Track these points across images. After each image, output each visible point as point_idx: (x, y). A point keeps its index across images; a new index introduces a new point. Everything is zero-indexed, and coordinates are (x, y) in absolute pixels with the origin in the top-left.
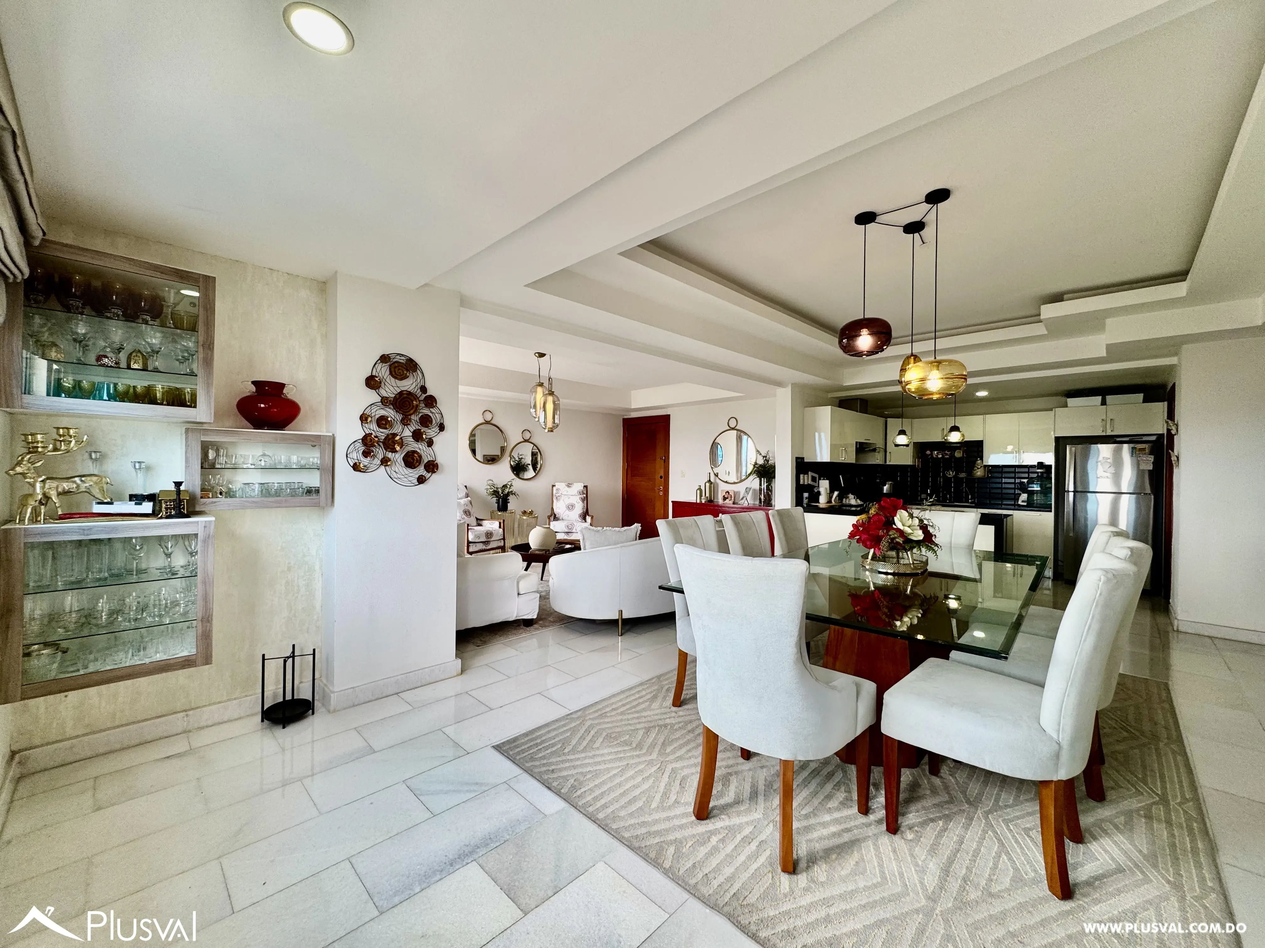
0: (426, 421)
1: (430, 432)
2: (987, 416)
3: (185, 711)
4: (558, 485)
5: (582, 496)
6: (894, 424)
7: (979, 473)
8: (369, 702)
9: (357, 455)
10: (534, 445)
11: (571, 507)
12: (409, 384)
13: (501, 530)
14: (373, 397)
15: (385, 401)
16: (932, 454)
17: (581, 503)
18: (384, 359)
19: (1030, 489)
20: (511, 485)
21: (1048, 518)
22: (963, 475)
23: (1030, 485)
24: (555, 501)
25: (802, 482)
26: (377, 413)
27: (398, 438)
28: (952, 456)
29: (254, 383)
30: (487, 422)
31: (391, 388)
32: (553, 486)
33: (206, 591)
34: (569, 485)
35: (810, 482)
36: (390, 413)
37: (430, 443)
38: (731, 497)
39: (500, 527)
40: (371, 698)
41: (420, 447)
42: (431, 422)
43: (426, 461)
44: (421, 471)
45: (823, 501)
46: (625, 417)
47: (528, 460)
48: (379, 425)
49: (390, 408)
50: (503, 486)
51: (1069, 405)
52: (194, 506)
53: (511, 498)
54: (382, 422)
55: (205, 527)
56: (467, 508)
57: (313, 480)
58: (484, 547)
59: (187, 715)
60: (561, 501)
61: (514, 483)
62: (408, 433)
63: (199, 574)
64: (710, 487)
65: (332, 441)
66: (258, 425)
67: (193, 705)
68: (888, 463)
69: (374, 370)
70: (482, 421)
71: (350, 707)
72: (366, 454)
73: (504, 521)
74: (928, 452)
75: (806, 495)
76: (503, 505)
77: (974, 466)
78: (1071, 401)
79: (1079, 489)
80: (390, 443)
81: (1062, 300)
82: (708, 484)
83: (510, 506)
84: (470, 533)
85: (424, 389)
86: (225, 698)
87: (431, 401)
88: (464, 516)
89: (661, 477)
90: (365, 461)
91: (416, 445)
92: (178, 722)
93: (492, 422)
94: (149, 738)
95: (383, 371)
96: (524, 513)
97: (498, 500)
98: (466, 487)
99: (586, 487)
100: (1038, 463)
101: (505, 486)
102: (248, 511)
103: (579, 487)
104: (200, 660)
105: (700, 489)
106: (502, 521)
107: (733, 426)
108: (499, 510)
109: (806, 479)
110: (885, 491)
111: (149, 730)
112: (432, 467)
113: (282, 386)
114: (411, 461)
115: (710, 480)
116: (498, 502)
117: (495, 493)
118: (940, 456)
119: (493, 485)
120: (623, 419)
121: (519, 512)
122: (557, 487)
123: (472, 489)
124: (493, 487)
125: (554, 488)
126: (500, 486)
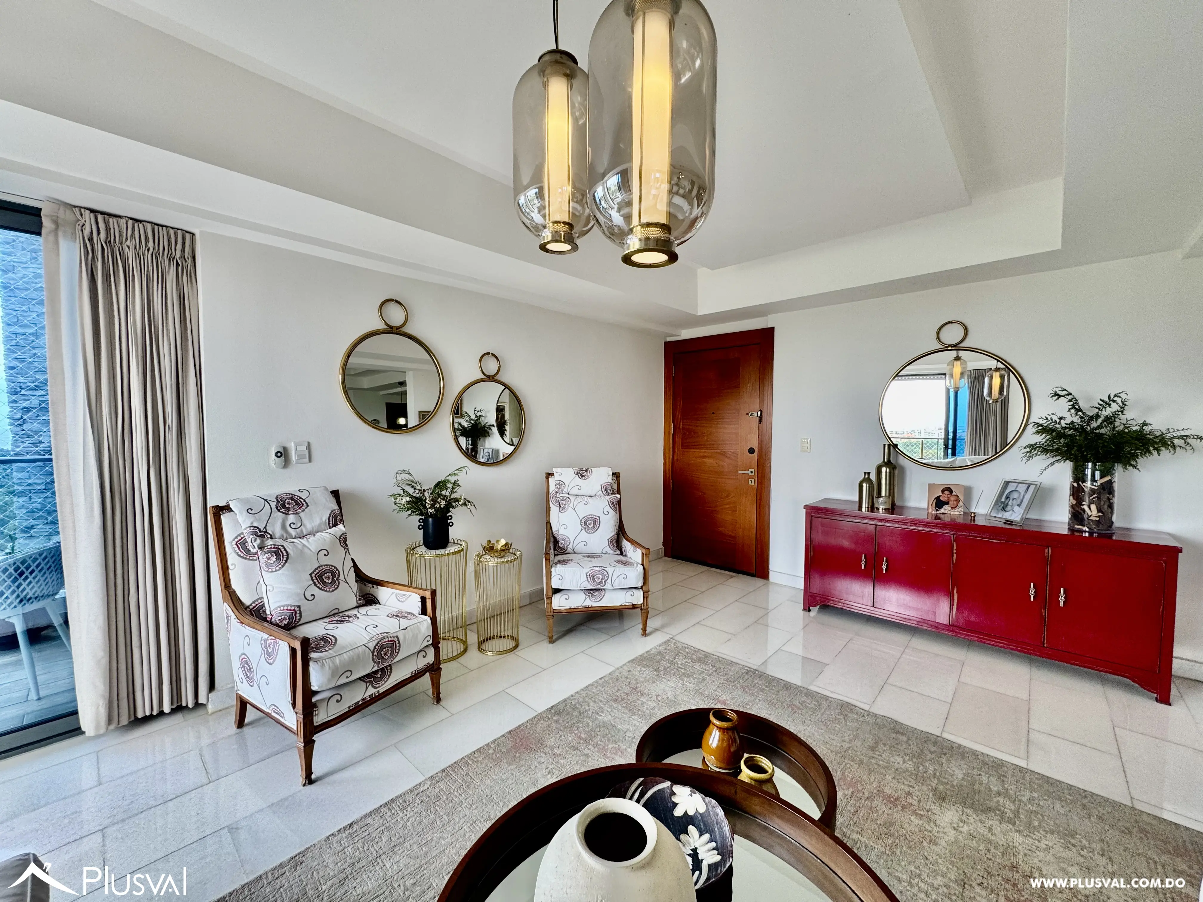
4: (558, 473)
5: (610, 497)
10: (506, 386)
11: (590, 523)
13: (427, 619)
17: (609, 512)
20: (456, 484)
24: (554, 509)
30: (393, 330)
32: (549, 475)
34: (582, 474)
38: (958, 500)
39: (424, 612)
46: (669, 339)
47: (491, 418)
50: (438, 485)
53: (457, 515)
56: (325, 561)
58: (371, 691)
60: (570, 510)
61: (461, 478)
64: (891, 476)
70: (379, 325)
73: (434, 593)
76: (438, 533)
82: (884, 470)
83: (454, 533)
84: (313, 669)
89: (751, 451)
93: (407, 329)
96: (490, 549)
97: (425, 521)
98: (336, 494)
99: (616, 475)
101: (441, 485)
103: (602, 476)
105: (868, 480)
106: (428, 594)
107: (952, 342)
108: (428, 547)
115: (889, 461)
116: (424, 527)
119: (412, 484)
120: (667, 344)
121: (475, 548)
122: (557, 477)
123: (354, 497)
124: (411, 491)
125: (551, 480)
126: (428, 484)
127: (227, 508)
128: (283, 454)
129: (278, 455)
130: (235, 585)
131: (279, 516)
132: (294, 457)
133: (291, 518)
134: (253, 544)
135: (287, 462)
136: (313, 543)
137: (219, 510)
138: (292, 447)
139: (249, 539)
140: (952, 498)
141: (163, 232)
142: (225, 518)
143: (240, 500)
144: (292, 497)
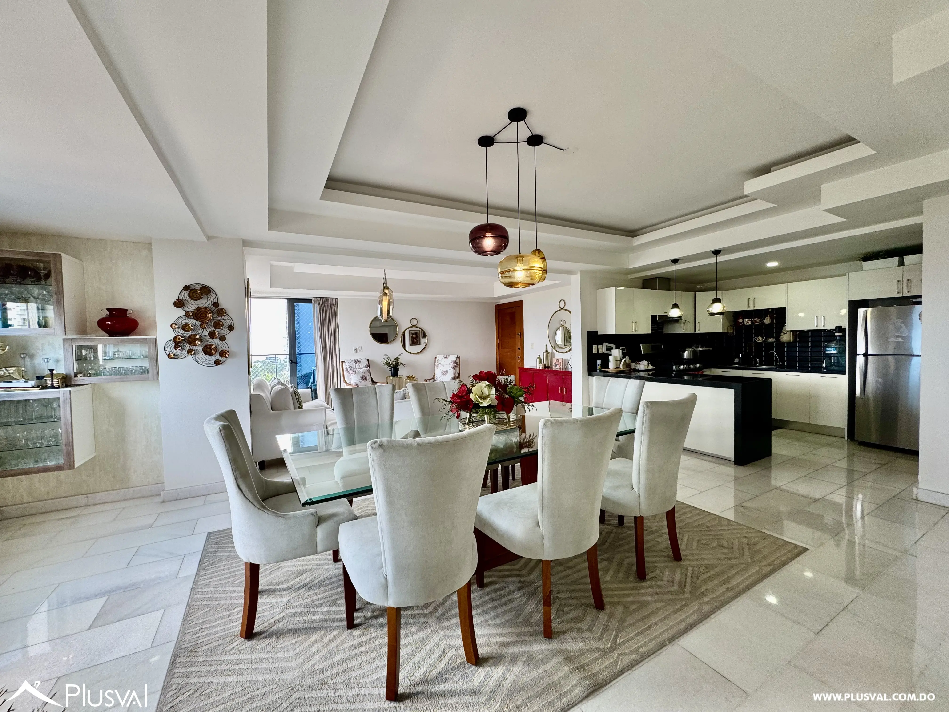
0: (217, 325)
1: (225, 331)
2: (790, 284)
3: (86, 494)
4: (438, 356)
5: (453, 365)
6: (704, 297)
7: (786, 338)
8: (188, 498)
9: (171, 349)
10: (420, 329)
11: (445, 373)
12: (205, 302)
14: (180, 312)
15: (187, 315)
16: (743, 322)
17: (452, 369)
18: (186, 288)
19: (827, 352)
20: (400, 359)
21: (843, 380)
22: (771, 340)
23: (828, 349)
24: (436, 368)
25: (595, 351)
26: (183, 322)
27: (198, 337)
28: (762, 323)
29: (108, 309)
31: (192, 306)
32: (436, 358)
33: (67, 429)
34: (446, 357)
35: (605, 351)
36: (192, 321)
37: (223, 338)
38: (560, 364)
40: (188, 496)
41: (215, 342)
42: (222, 325)
43: (220, 351)
44: (217, 357)
45: (612, 366)
46: (497, 304)
48: (183, 329)
49: (192, 318)
50: (395, 359)
51: (864, 269)
52: (71, 382)
53: (400, 367)
54: (185, 327)
55: (64, 394)
56: (364, 375)
57: (145, 363)
59: (87, 497)
60: (439, 368)
61: (401, 357)
62: (206, 333)
63: (62, 419)
64: (547, 356)
65: (156, 340)
66: (111, 333)
67: (91, 491)
68: (697, 332)
69: (180, 295)
71: (175, 500)
72: (176, 347)
74: (741, 320)
75: (599, 362)
76: (395, 372)
77: (781, 332)
78: (867, 265)
79: (869, 352)
80: (191, 340)
81: (769, 172)
82: (545, 354)
83: (399, 373)
85: (216, 305)
86: (110, 489)
87: (221, 312)
88: (361, 380)
89: (519, 349)
90: (178, 352)
91: (212, 341)
92: (82, 500)
94: (66, 507)
95: (185, 295)
96: (409, 377)
98: (368, 360)
99: (459, 357)
100: (836, 327)
102: (118, 384)
103: (453, 358)
104: (66, 467)
105: (539, 358)
107: (562, 307)
108: (392, 376)
109: (601, 349)
110: (685, 357)
111: (65, 503)
112: (223, 353)
113: (126, 310)
114: (208, 351)
115: (547, 351)
116: (391, 370)
117: (388, 364)
118: (749, 323)
119: (388, 358)
120: (496, 305)
121: (405, 377)
122: (437, 358)
123: (372, 361)
124: (387, 360)
125: (436, 359)
126: (393, 359)
127: (344, 362)
128: (356, 350)
129: (355, 350)
130: (346, 379)
131: (354, 364)
132: (358, 350)
133: (357, 365)
134: (349, 369)
135: (357, 352)
136: (361, 370)
137: (342, 362)
138: (358, 348)
139: (348, 368)
140: (559, 363)
141: (332, 299)
142: (344, 363)
143: (347, 360)
144: (357, 360)
